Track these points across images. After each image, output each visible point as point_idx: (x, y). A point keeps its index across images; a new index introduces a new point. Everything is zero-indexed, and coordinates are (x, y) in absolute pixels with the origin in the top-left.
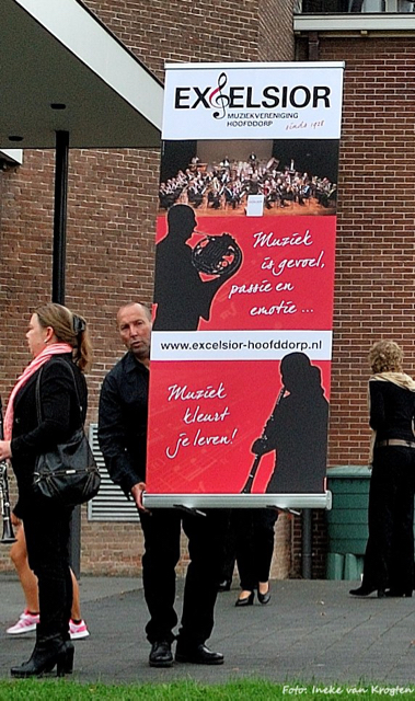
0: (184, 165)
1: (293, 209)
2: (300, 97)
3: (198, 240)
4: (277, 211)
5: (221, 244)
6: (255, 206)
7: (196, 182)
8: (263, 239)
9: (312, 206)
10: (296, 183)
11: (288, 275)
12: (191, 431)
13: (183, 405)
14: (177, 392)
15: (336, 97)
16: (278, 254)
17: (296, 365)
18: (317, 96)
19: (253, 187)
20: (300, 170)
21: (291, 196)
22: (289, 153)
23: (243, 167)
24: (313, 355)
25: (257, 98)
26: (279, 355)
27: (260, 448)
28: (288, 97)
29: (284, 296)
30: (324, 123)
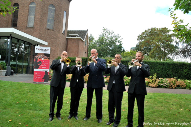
0: (37, 55)
1: (46, 59)
2: (47, 50)
3: (38, 61)
4: (45, 59)
5: (40, 62)
6: (43, 59)
7: (38, 57)
8: (43, 62)
9: (48, 59)
10: (46, 57)
11: (46, 65)
12: (37, 77)
13: (37, 75)
14: (36, 74)
15: (50, 50)
16: (45, 63)
17: (46, 72)
18: (48, 50)
19: (43, 57)
20: (47, 56)
21: (46, 58)
22: (46, 55)
23: (42, 56)
24: (47, 71)
25: (43, 50)
26: (45, 71)
27: (43, 78)
28: (46, 50)
29: (45, 66)
30: (49, 52)
